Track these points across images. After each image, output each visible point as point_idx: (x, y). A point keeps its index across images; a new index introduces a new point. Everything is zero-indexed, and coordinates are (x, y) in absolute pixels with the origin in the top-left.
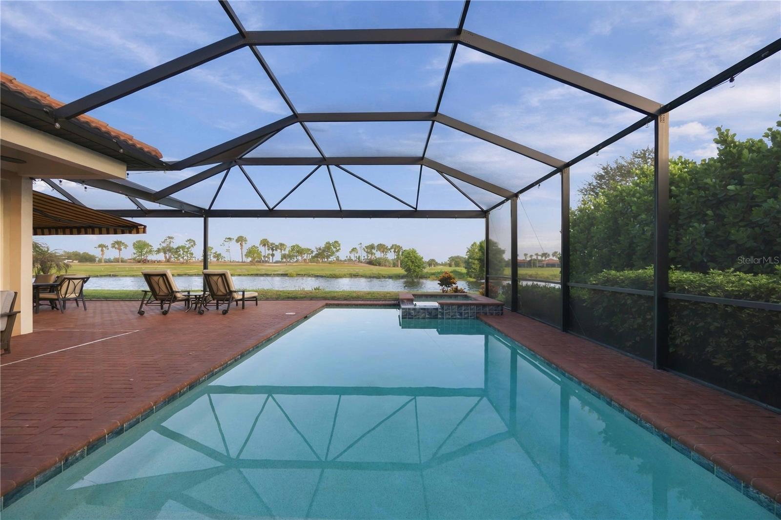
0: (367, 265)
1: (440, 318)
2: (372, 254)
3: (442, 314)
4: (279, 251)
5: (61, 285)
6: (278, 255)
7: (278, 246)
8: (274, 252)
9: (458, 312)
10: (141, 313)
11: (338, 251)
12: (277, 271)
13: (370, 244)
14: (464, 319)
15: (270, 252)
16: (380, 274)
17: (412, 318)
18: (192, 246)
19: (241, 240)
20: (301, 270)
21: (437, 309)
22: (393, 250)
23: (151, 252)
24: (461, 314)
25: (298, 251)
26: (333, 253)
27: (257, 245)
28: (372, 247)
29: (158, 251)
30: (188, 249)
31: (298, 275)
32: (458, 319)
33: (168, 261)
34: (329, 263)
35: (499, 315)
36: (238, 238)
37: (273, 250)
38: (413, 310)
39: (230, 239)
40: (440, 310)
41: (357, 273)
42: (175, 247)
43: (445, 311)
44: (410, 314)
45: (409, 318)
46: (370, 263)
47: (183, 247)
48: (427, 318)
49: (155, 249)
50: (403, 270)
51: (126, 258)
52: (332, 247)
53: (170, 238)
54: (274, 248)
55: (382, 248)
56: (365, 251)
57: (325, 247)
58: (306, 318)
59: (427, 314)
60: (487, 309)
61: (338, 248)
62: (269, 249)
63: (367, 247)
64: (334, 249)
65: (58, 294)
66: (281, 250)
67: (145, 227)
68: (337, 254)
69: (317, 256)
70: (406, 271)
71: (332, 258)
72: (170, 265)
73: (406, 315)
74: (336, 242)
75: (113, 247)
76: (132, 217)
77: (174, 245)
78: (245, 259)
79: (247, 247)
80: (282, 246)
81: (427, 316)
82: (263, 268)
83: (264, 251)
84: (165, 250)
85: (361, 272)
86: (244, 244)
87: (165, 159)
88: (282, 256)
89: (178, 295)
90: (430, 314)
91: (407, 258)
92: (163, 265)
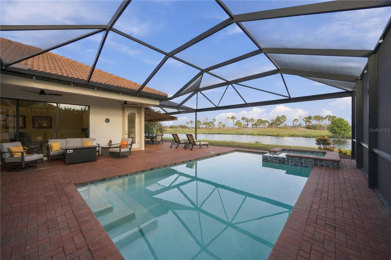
0: (306, 129)
1: (286, 164)
2: (309, 122)
3: (288, 162)
4: (251, 122)
5: (156, 137)
6: (250, 124)
7: (250, 120)
8: (248, 123)
9: (299, 162)
10: (171, 147)
11: (284, 121)
12: (248, 132)
13: (309, 116)
14: (304, 167)
15: (247, 123)
16: (311, 135)
17: (269, 162)
18: (214, 121)
19: (233, 118)
20: (261, 132)
21: (284, 158)
22: (327, 119)
23: (200, 124)
24: (302, 164)
25: (261, 122)
26: (282, 122)
27: (240, 120)
28: (310, 118)
29: (203, 124)
30: (213, 123)
31: (258, 134)
32: (299, 166)
33: (206, 128)
34: (279, 128)
35: (335, 168)
36: (232, 117)
37: (248, 122)
38: (269, 157)
39: (228, 118)
40: (286, 159)
41: (294, 134)
42: (208, 122)
43: (290, 160)
44: (267, 159)
45: (266, 161)
46: (308, 127)
47: (211, 122)
48: (278, 163)
49: (202, 123)
50: (330, 133)
51: (190, 127)
52: (281, 119)
53: (206, 118)
54: (248, 121)
55: (318, 118)
56: (304, 120)
57: (276, 120)
58: (218, 155)
59: (277, 160)
60: (324, 163)
61: (284, 119)
62: (246, 122)
63: (306, 118)
64: (282, 120)
65: (156, 140)
66: (252, 122)
67: (177, 118)
68: (285, 123)
69: (272, 124)
70: (333, 133)
71: (282, 125)
72: (207, 129)
73: (265, 159)
74: (283, 116)
75: (190, 123)
76: (171, 115)
77: (208, 121)
78: (235, 127)
79: (235, 121)
80: (252, 120)
81: (278, 162)
82: (242, 131)
83: (244, 123)
84: (205, 123)
85: (299, 133)
86: (234, 120)
87: (168, 97)
88: (252, 125)
89: (181, 142)
90: (280, 161)
91: (333, 124)
92: (205, 129)
